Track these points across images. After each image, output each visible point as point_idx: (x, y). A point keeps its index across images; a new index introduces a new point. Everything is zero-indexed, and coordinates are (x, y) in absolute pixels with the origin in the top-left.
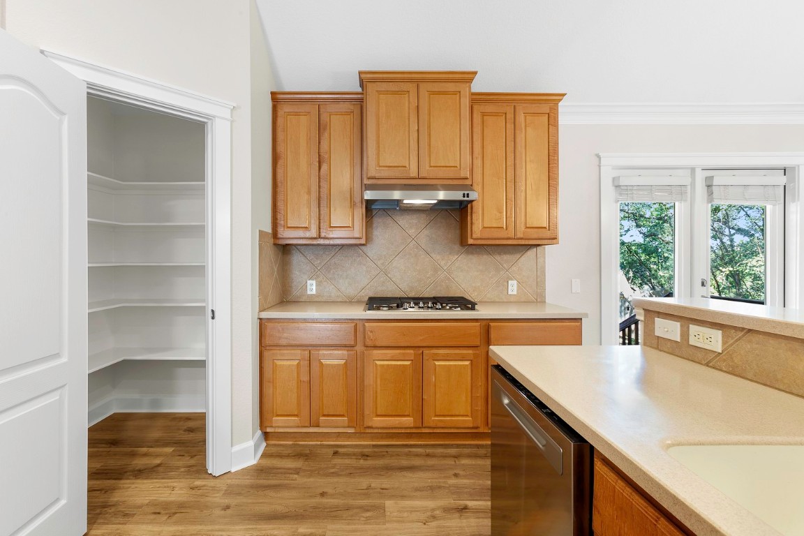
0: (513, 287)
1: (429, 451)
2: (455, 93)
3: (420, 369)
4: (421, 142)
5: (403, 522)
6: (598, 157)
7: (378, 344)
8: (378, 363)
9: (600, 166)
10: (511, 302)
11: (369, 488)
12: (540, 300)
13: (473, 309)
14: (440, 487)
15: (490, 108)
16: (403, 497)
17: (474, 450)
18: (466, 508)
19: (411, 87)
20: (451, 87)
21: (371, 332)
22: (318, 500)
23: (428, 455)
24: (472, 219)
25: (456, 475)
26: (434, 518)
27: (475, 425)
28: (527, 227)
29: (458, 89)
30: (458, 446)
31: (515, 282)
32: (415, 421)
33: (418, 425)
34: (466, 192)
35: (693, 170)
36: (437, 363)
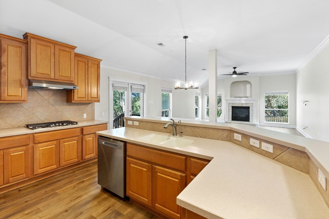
0: (85, 116)
1: (63, 174)
2: (69, 52)
3: (58, 147)
4: (56, 66)
5: (66, 192)
6: (109, 77)
7: (40, 142)
8: (41, 149)
9: (109, 80)
10: (84, 121)
11: (46, 191)
12: (93, 119)
13: (77, 124)
14: (73, 181)
15: (80, 59)
16: (61, 188)
17: (78, 169)
18: (83, 181)
19: (52, 46)
20: (68, 49)
21: (37, 137)
22: (25, 204)
23: (63, 176)
24: (74, 94)
25: (76, 176)
26: (75, 187)
27: (79, 160)
28: (91, 98)
29: (70, 51)
30: (72, 170)
31: (86, 114)
32: (57, 166)
33: (58, 167)
34: (74, 87)
35: (128, 84)
36: (65, 144)
